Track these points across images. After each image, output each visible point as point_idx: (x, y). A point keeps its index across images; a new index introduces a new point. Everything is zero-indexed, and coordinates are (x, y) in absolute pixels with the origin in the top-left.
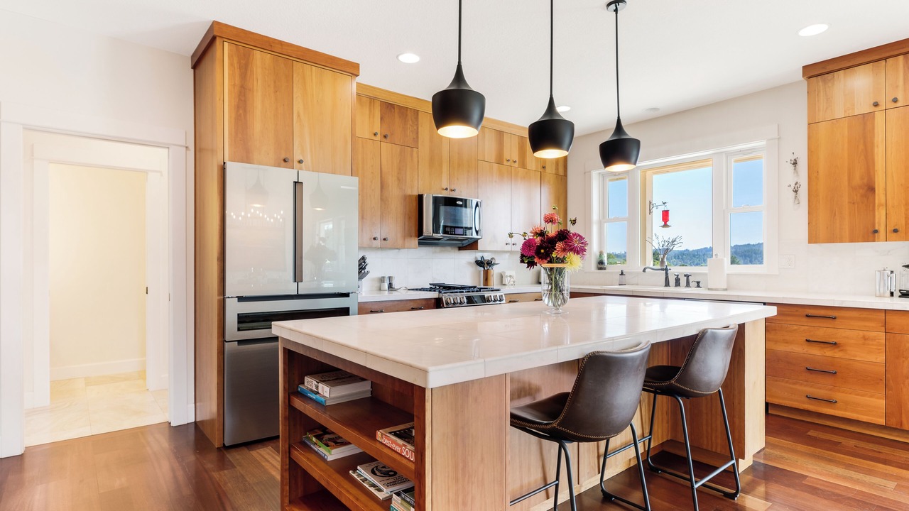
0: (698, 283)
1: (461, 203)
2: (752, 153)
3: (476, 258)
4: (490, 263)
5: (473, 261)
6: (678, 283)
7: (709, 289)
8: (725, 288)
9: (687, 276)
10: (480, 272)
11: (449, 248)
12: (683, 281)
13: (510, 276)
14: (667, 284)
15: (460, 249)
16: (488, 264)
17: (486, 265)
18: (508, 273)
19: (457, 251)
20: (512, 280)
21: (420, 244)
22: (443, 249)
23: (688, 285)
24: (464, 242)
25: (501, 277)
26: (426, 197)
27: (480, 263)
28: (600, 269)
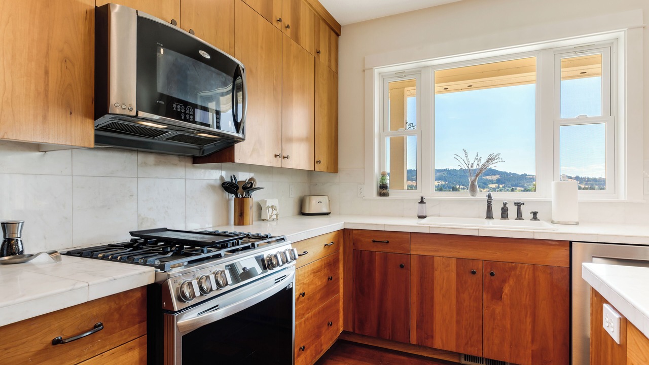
0: (535, 214)
1: (208, 57)
2: (585, 51)
3: (222, 178)
4: (249, 187)
5: (219, 183)
6: (504, 214)
7: (553, 222)
8: (577, 220)
9: (518, 205)
10: (228, 201)
11: (175, 159)
12: (512, 211)
13: (273, 207)
14: (489, 216)
15: (196, 160)
16: (244, 188)
17: (240, 189)
18: (270, 203)
19: (190, 164)
20: (275, 212)
21: (99, 140)
22: (162, 158)
23: (519, 216)
24: (206, 147)
25: (260, 208)
26: (119, 15)
27: (230, 187)
28: (384, 195)
